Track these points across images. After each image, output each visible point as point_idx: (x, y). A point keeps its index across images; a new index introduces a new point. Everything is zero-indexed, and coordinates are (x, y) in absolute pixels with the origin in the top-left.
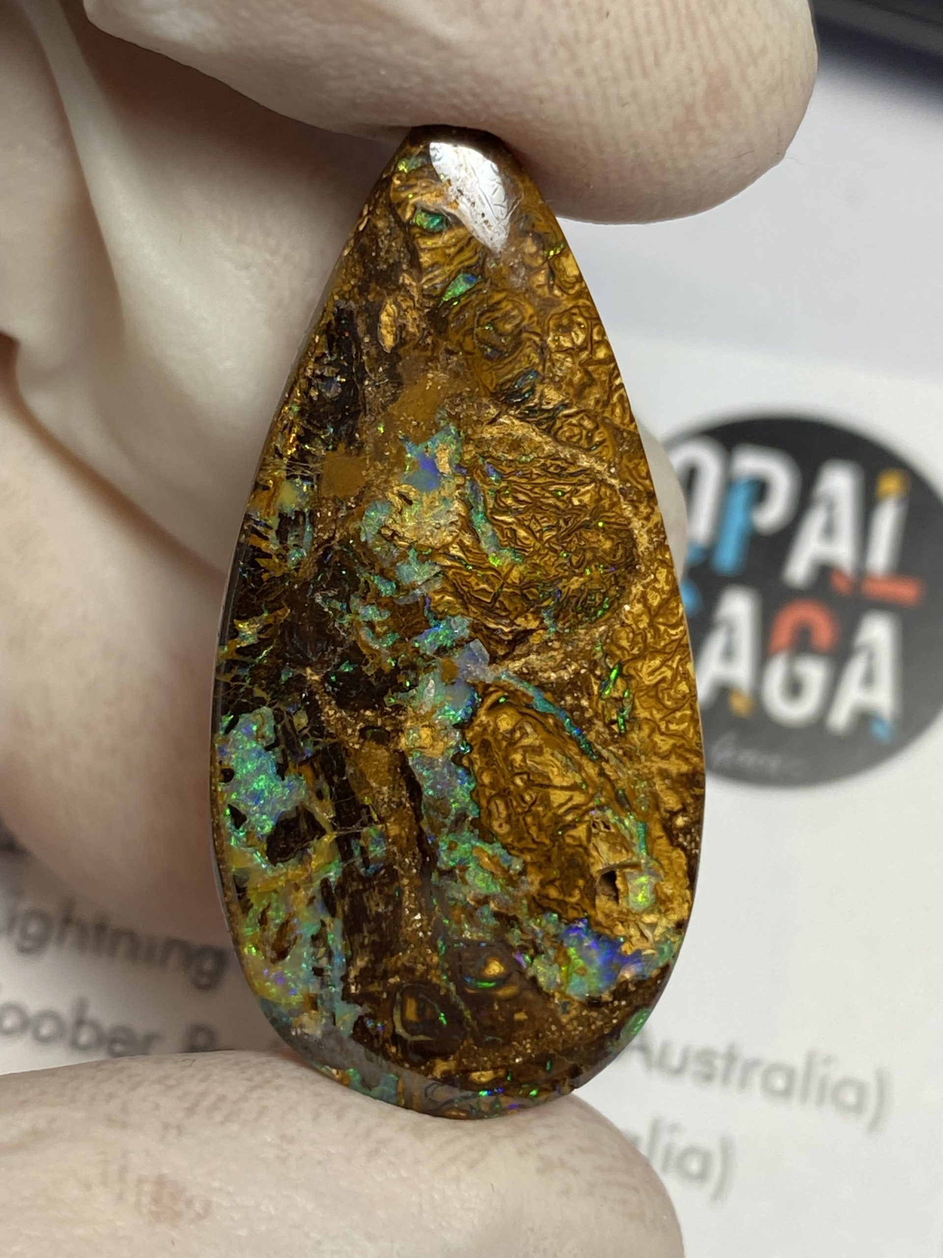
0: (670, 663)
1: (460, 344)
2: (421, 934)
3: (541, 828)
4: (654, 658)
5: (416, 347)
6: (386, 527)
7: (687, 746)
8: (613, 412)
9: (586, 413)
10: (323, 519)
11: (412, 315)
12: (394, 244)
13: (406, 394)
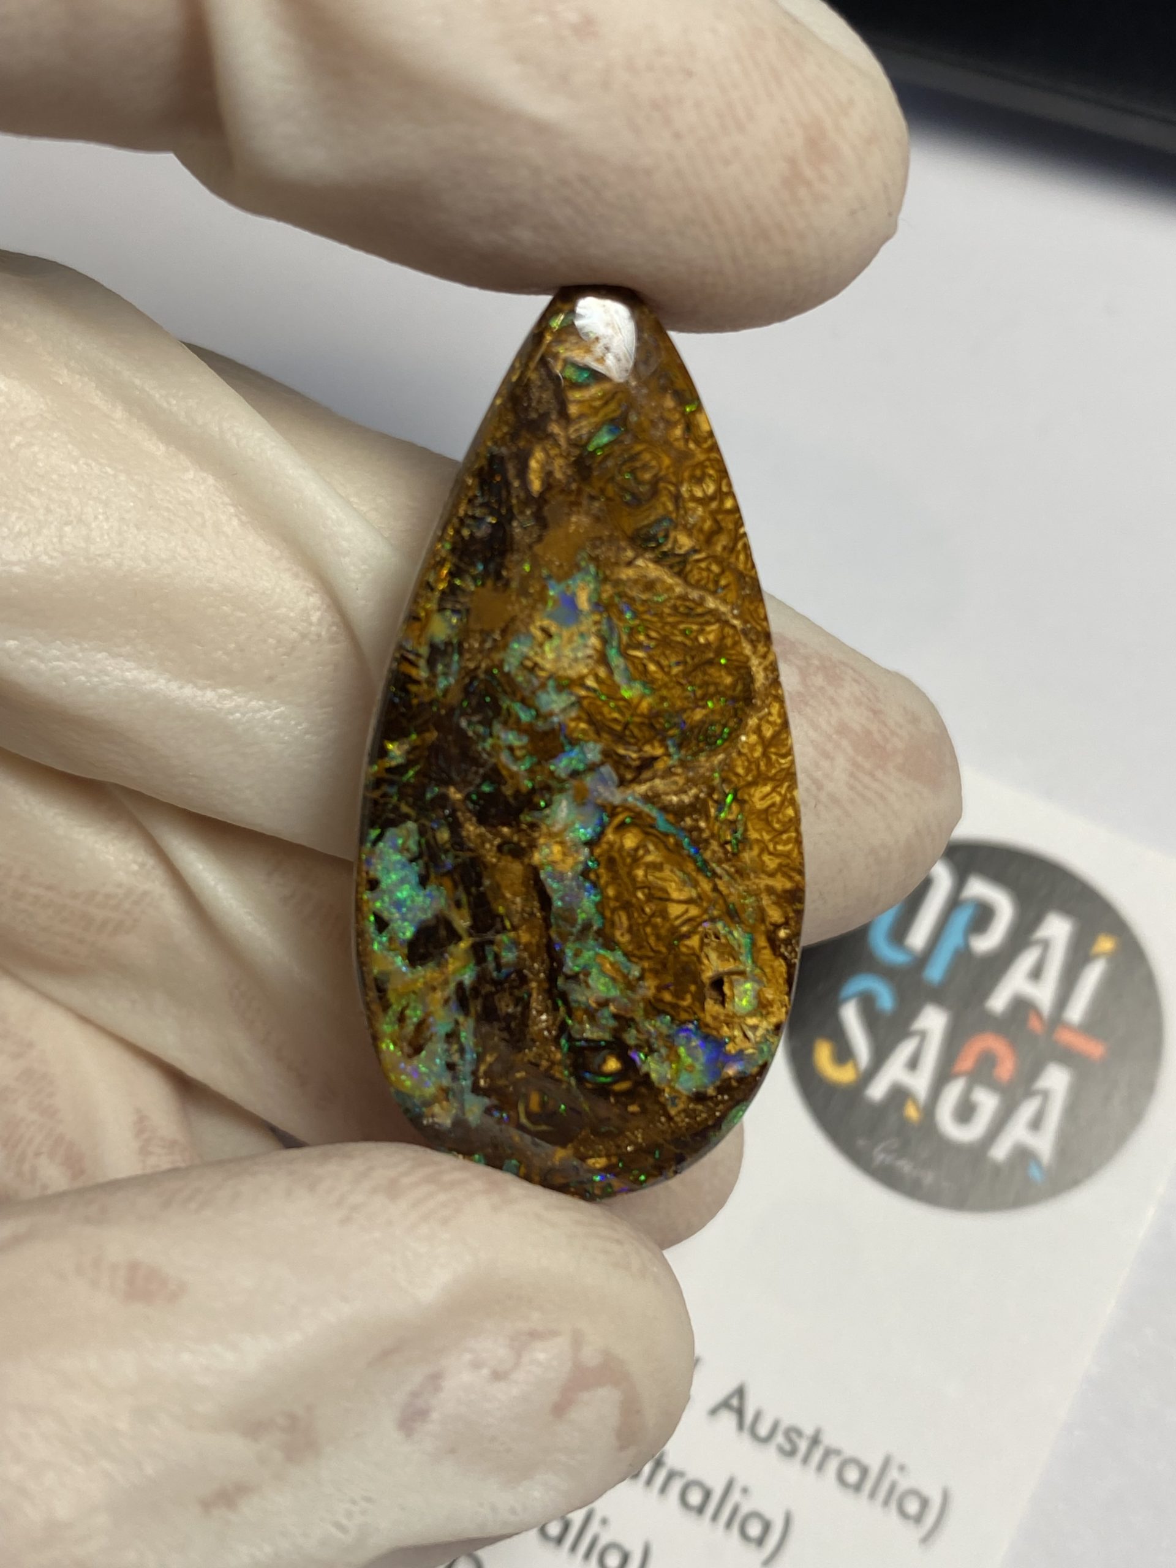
0: (779, 789)
1: (602, 491)
2: (546, 1033)
3: (659, 938)
4: (765, 785)
5: (562, 491)
6: (527, 658)
7: (792, 865)
8: (737, 558)
9: (714, 558)
10: (470, 649)
11: (559, 462)
12: (544, 396)
13: (552, 535)
